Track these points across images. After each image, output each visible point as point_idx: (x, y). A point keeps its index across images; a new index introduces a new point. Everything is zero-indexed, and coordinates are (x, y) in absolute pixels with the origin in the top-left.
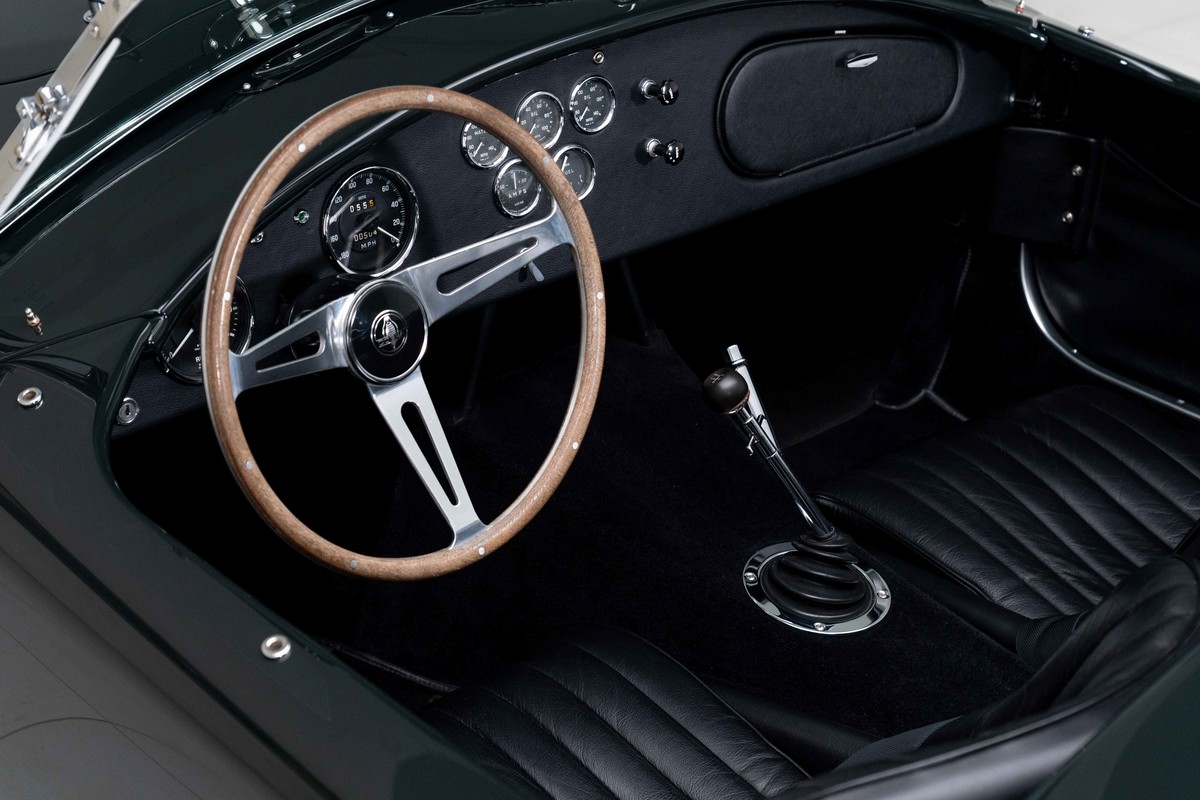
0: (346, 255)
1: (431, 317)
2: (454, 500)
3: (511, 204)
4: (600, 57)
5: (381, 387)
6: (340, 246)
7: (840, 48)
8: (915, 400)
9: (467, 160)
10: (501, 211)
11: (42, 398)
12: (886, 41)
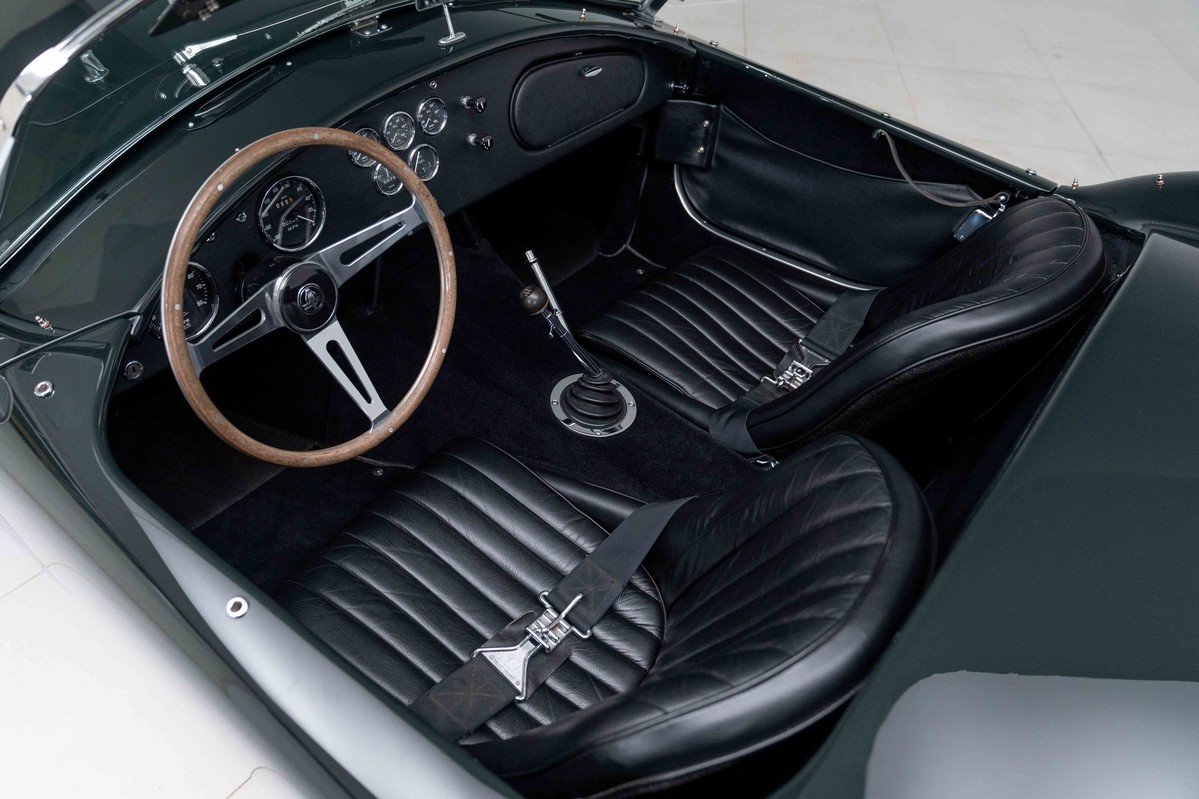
0: (279, 237)
1: (339, 282)
2: (369, 400)
3: (386, 188)
4: (434, 85)
5: (311, 335)
6: (274, 232)
7: (580, 63)
8: (620, 251)
9: (353, 163)
10: (379, 192)
11: (53, 388)
12: (606, 57)
